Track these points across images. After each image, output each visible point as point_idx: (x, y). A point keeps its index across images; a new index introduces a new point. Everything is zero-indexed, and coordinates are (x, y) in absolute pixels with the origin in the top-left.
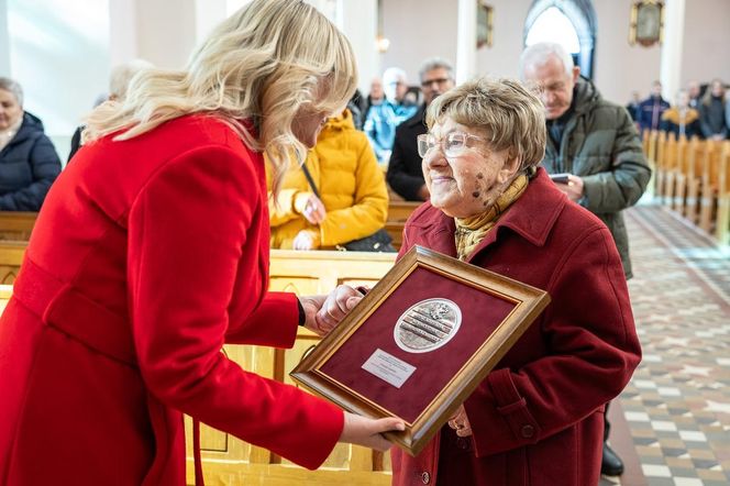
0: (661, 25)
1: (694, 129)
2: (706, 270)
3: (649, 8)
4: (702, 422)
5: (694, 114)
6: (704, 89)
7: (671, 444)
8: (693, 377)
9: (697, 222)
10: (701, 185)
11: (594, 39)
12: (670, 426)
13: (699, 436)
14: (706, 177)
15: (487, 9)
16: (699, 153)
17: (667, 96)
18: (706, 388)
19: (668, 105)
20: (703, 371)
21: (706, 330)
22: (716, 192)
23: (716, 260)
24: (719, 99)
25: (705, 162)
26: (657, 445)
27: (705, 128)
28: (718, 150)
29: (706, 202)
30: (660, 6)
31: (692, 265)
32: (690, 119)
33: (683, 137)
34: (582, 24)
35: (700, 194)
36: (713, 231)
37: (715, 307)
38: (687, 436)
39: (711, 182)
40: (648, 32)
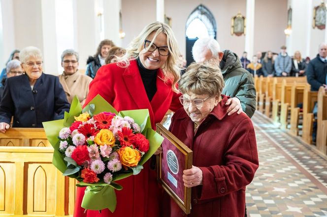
0: (245, 27)
1: (260, 72)
2: (269, 133)
3: (239, 19)
4: (273, 196)
5: (260, 65)
6: (264, 54)
7: (260, 205)
8: (267, 178)
9: (264, 112)
10: (265, 96)
11: (216, 33)
12: (260, 198)
13: (272, 202)
14: (267, 93)
15: (169, 19)
16: (264, 83)
17: (249, 58)
18: (273, 182)
19: (249, 62)
20: (271, 175)
21: (271, 158)
22: (272, 99)
23: (273, 129)
24: (270, 59)
25: (266, 86)
26: (255, 206)
27: (265, 71)
28: (272, 82)
29: (268, 104)
30: (244, 18)
31: (263, 131)
32: (258, 68)
33: (256, 76)
34: (210, 26)
35: (264, 101)
36: (271, 116)
37: (274, 148)
38: (267, 202)
39: (269, 95)
40: (239, 29)
